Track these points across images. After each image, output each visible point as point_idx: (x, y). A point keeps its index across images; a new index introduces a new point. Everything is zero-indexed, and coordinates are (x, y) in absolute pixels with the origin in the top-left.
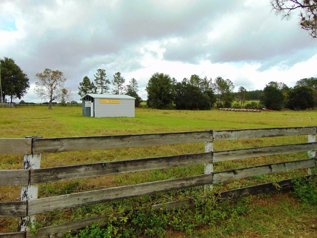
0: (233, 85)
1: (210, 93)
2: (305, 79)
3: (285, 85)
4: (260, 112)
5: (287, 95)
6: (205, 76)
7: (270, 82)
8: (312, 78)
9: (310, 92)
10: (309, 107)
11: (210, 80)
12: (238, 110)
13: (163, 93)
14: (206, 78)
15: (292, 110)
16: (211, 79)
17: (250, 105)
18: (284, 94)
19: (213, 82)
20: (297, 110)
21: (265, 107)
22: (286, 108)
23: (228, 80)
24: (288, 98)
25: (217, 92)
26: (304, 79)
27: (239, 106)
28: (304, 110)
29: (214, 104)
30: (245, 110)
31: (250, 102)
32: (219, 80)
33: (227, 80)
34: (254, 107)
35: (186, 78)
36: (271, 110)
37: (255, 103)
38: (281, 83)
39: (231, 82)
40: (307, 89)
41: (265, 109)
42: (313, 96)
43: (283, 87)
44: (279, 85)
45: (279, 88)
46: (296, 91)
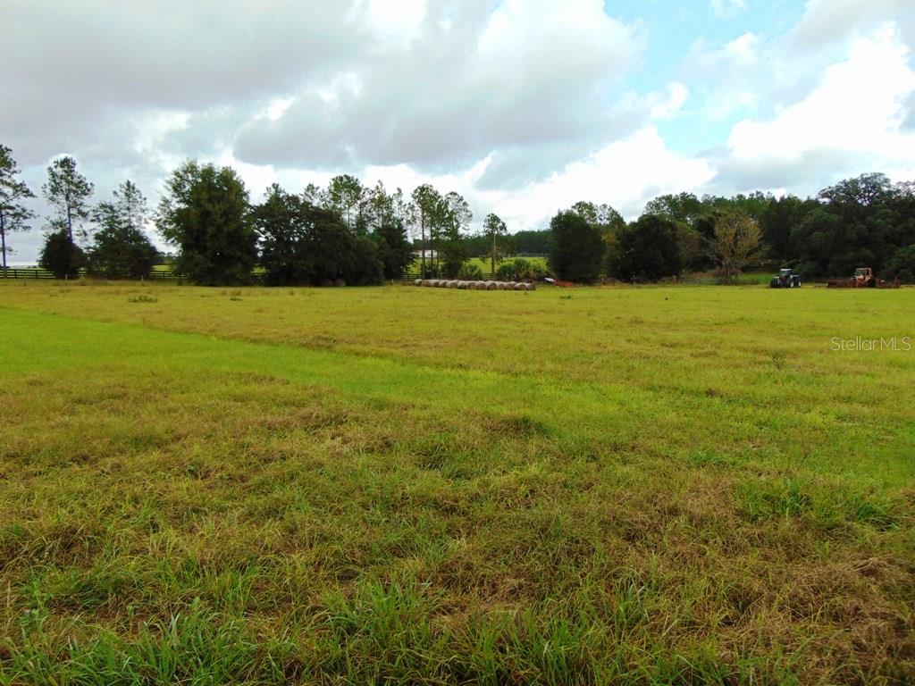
0: (468, 208)
1: (392, 234)
2: (668, 198)
3: (614, 213)
4: (533, 288)
5: (614, 240)
6: (379, 181)
7: (577, 204)
8: (684, 194)
9: (669, 231)
10: (670, 275)
11: (397, 192)
12: (467, 283)
13: (211, 230)
14: (382, 185)
15: (626, 282)
16: (399, 190)
17: (510, 269)
18: (604, 238)
19: (407, 198)
20: (638, 282)
21: (553, 274)
22: (613, 276)
23: (455, 194)
24: (617, 247)
25: (415, 233)
26: (664, 198)
27: (476, 272)
28: (655, 283)
29: (407, 269)
30: (498, 283)
31: (509, 261)
32: (426, 197)
33: (451, 194)
34: (521, 275)
35: (315, 186)
36: (568, 284)
37: (524, 261)
38: (605, 206)
39: (461, 199)
40: (663, 223)
41: (552, 280)
42: (679, 244)
43: (608, 219)
44: (599, 213)
45: (599, 221)
46: (637, 228)
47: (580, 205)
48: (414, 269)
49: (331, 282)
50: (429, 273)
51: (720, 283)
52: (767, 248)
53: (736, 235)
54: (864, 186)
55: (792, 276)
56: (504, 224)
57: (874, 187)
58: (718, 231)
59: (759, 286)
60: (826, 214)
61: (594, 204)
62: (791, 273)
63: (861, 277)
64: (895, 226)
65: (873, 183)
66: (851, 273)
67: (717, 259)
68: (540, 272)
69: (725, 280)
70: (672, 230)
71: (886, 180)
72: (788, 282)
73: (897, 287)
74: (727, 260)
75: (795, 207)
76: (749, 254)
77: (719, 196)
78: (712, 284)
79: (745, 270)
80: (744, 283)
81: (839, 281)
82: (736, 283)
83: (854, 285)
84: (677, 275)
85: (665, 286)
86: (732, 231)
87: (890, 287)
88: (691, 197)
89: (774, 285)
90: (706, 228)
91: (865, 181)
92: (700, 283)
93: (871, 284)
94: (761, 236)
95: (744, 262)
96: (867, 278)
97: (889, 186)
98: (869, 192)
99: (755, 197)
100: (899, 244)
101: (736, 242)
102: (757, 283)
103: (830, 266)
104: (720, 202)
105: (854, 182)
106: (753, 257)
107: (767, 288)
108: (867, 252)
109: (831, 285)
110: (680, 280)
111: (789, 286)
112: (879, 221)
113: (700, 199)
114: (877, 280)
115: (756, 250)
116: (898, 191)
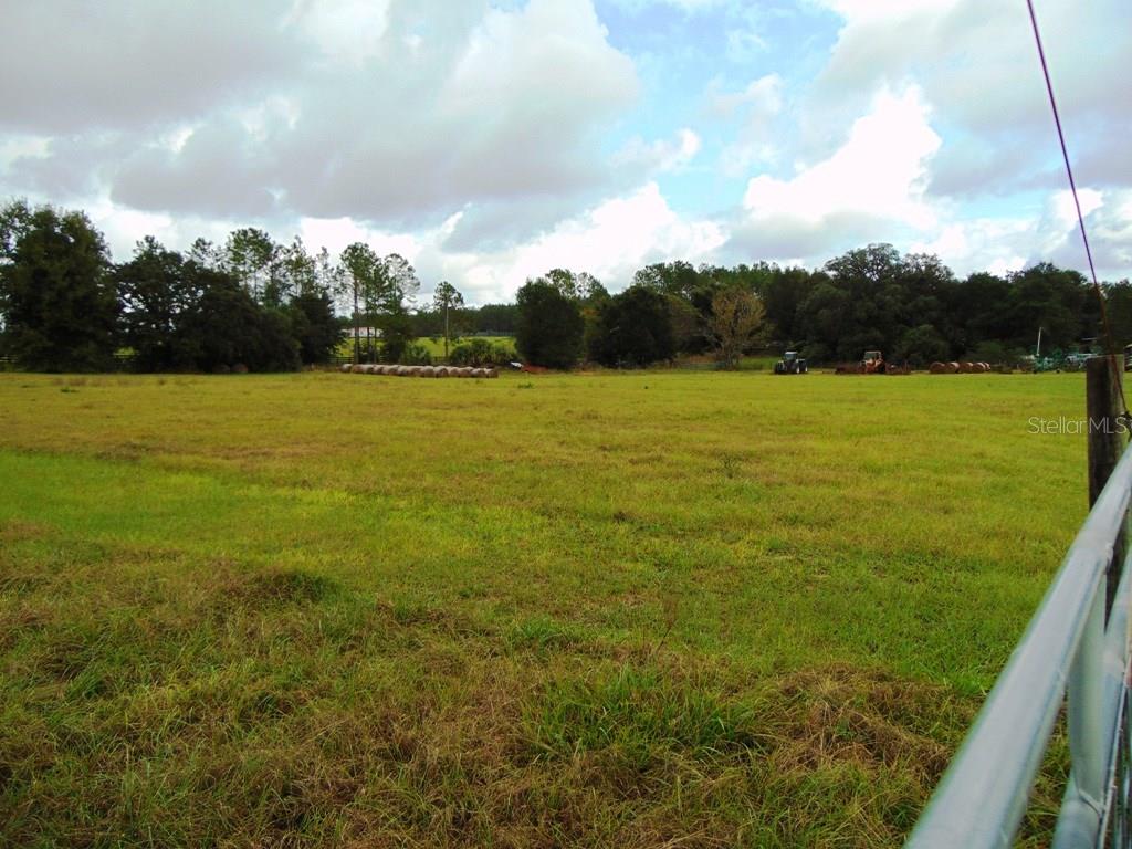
0: (415, 275)
1: (314, 306)
2: (660, 267)
3: (595, 283)
4: (494, 375)
5: (594, 317)
6: (297, 238)
7: (552, 272)
8: (679, 262)
9: (660, 306)
10: (661, 358)
11: (322, 252)
12: (410, 368)
13: (47, 296)
14: (300, 242)
15: (610, 367)
16: (324, 249)
17: (466, 351)
18: (582, 313)
19: (335, 261)
20: (623, 367)
21: (520, 358)
22: (595, 360)
23: (398, 256)
24: (598, 324)
25: (344, 306)
26: (655, 267)
27: (423, 355)
28: (644, 368)
29: (334, 350)
30: (450, 369)
31: (465, 341)
32: (358, 259)
33: (392, 256)
34: (481, 358)
35: (207, 241)
36: (539, 369)
37: (484, 342)
38: (585, 275)
39: (406, 263)
40: (652, 297)
41: (519, 365)
42: (672, 321)
43: (589, 291)
44: (578, 283)
45: (578, 293)
46: (621, 302)
47: (557, 273)
48: (345, 351)
49: (227, 368)
50: (364, 355)
51: (719, 369)
52: (771, 327)
53: (736, 311)
54: (872, 258)
55: (797, 361)
56: (460, 295)
57: (882, 260)
58: (715, 306)
59: (763, 372)
60: (835, 290)
61: (572, 272)
62: (796, 356)
63: (871, 361)
64: (905, 304)
65: (881, 256)
66: (860, 357)
67: (715, 340)
68: (504, 354)
69: (725, 365)
70: (664, 305)
71: (894, 253)
72: (793, 367)
73: (907, 373)
74: (727, 342)
75: (801, 281)
76: (751, 334)
77: (718, 266)
78: (711, 370)
79: (748, 353)
80: (747, 369)
81: (848, 366)
82: (737, 369)
83: (863, 371)
84: (670, 359)
85: (655, 373)
86: (732, 307)
87: (900, 373)
88: (687, 267)
89: (779, 371)
90: (703, 303)
91: (872, 252)
92: (696, 369)
93: (881, 370)
94: (764, 313)
95: (746, 344)
96: (877, 363)
97: (897, 259)
98: (878, 265)
99: (759, 268)
100: (909, 324)
101: (736, 321)
102: (759, 368)
103: (839, 349)
104: (720, 273)
105: (862, 253)
106: (756, 337)
107: (771, 374)
108: (876, 333)
109: (840, 371)
110: (674, 365)
111: (794, 372)
112: (888, 298)
113: (696, 269)
114: (887, 365)
115: (759, 330)
116: (907, 265)
